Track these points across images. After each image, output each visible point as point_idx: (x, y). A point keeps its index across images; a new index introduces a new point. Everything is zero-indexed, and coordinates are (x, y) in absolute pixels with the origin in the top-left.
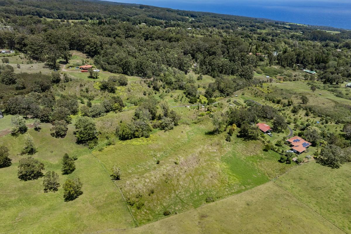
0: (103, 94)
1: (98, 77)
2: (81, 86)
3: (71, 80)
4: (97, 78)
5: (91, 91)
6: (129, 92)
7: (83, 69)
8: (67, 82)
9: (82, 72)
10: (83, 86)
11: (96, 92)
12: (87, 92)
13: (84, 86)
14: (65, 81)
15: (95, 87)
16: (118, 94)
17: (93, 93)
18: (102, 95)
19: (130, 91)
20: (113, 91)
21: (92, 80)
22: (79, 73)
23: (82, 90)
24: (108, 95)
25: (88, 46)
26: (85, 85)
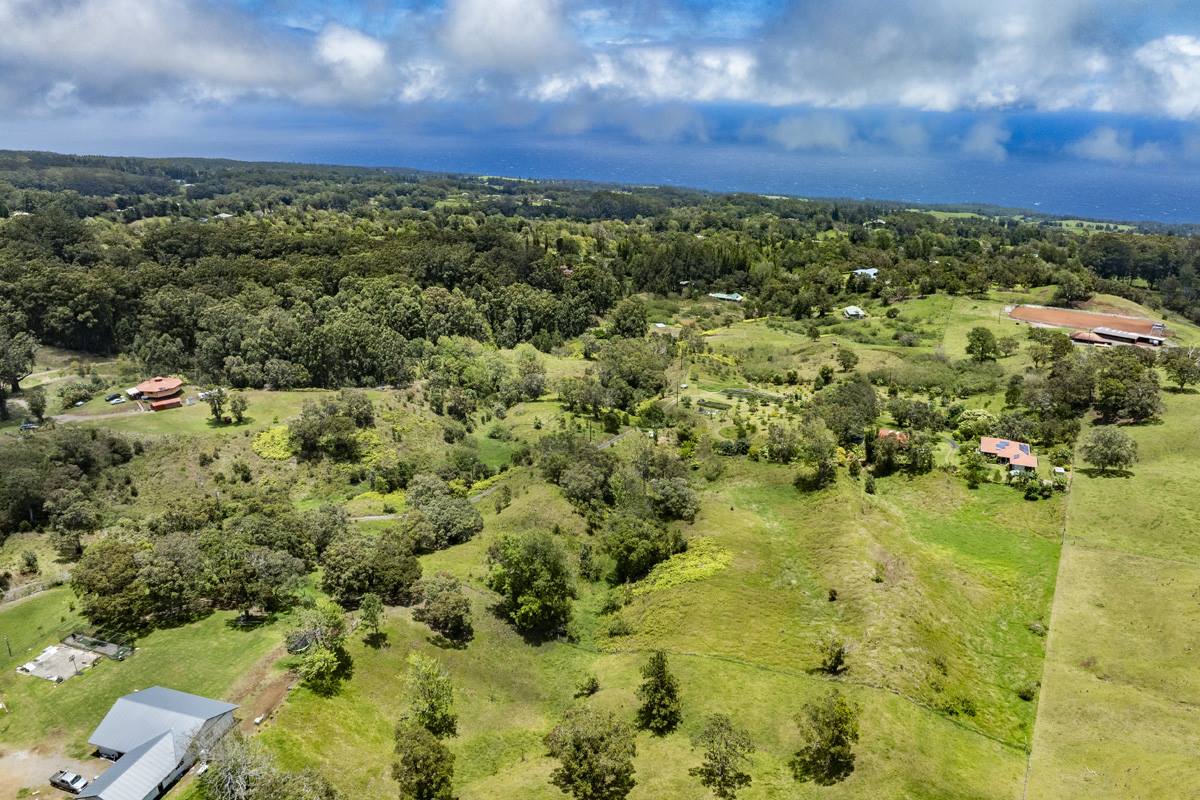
0: (314, 470)
1: (245, 414)
2: (205, 461)
3: (139, 450)
4: (240, 421)
5: (261, 472)
6: (399, 446)
7: (153, 397)
8: (126, 458)
9: (157, 409)
10: (211, 461)
11: (282, 472)
12: (247, 479)
13: (218, 458)
14: (116, 456)
15: (265, 454)
16: (368, 459)
17: (275, 479)
18: (312, 476)
19: (400, 441)
20: (345, 451)
21: (230, 430)
22: (147, 418)
23: (220, 478)
24: (338, 472)
25: (63, 311)
26: (220, 455)
